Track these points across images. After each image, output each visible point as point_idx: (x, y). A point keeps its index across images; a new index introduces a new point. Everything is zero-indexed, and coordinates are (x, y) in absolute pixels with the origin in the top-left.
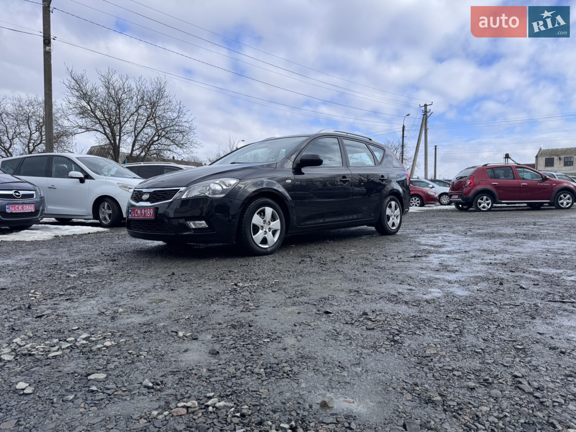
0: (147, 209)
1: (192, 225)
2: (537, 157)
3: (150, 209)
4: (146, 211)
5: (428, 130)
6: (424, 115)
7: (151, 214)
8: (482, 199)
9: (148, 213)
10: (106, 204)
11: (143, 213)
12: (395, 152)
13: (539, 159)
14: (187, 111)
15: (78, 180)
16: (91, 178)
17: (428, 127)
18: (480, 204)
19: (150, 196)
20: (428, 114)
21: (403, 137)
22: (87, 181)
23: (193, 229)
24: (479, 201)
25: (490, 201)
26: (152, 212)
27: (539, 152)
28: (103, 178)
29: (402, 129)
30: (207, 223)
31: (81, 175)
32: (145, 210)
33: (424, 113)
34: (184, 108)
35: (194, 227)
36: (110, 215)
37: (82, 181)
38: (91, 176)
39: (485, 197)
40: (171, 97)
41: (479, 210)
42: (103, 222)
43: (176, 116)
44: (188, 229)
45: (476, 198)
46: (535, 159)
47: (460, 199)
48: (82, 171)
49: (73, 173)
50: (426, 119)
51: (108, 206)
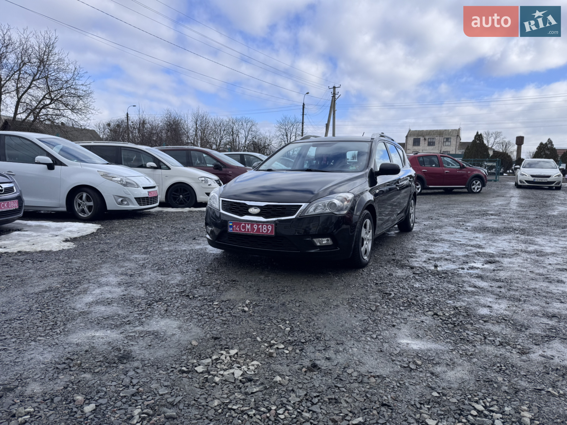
0: (261, 225)
2: (407, 137)
3: (266, 225)
5: (336, 112)
6: (333, 97)
7: (269, 230)
9: (265, 229)
10: (85, 195)
11: (255, 228)
12: (292, 128)
13: (409, 138)
15: (46, 166)
16: (61, 164)
17: (336, 109)
19: (261, 210)
20: (337, 96)
21: (303, 114)
22: (57, 167)
23: (319, 246)
27: (409, 132)
28: (78, 165)
29: (302, 107)
31: (49, 160)
32: (257, 225)
33: (332, 95)
36: (90, 208)
37: (50, 167)
38: (61, 162)
42: (80, 214)
43: (71, 77)
44: (315, 246)
46: (405, 138)
48: (49, 155)
49: (39, 158)
50: (335, 101)
51: (87, 197)
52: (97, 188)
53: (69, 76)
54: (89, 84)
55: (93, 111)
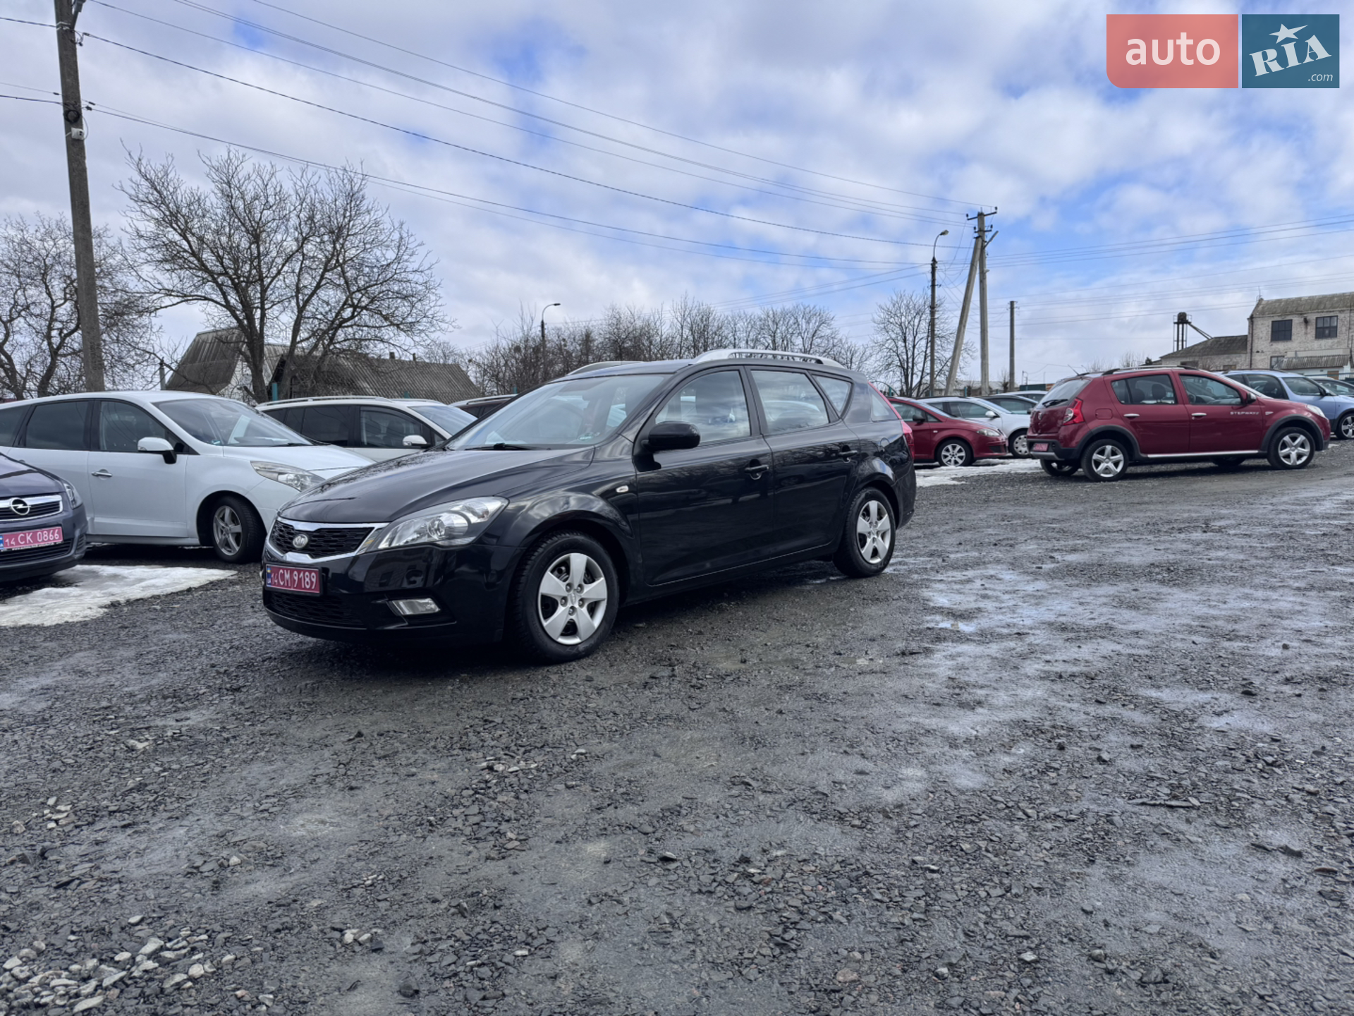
0: (305, 572)
1: (404, 607)
2: (1251, 319)
3: (310, 572)
4: (302, 575)
5: (988, 275)
6: (977, 238)
7: (312, 582)
8: (1102, 453)
9: (307, 580)
10: (228, 511)
11: (296, 578)
12: (917, 321)
13: (1258, 322)
14: (419, 245)
15: (161, 457)
16: (191, 451)
17: (987, 267)
18: (1098, 463)
19: (310, 540)
20: (988, 236)
21: (933, 286)
22: (181, 458)
23: (408, 617)
24: (1096, 456)
25: (1120, 456)
26: (314, 580)
27: (1258, 305)
28: (218, 451)
29: (929, 268)
30: (437, 601)
31: (168, 446)
32: (299, 572)
33: (976, 235)
34: (412, 239)
35: (408, 612)
36: (237, 537)
37: (169, 458)
38: (189, 447)
39: (1109, 448)
40: (380, 213)
41: (1097, 479)
42: (223, 550)
43: (394, 256)
44: (397, 618)
45: (1090, 448)
46: (1247, 323)
47: (1053, 454)
48: (169, 435)
49: (147, 442)
50: (983, 248)
51: (232, 515)
52: (247, 496)
53: (391, 255)
54: (429, 268)
55: (444, 326)
